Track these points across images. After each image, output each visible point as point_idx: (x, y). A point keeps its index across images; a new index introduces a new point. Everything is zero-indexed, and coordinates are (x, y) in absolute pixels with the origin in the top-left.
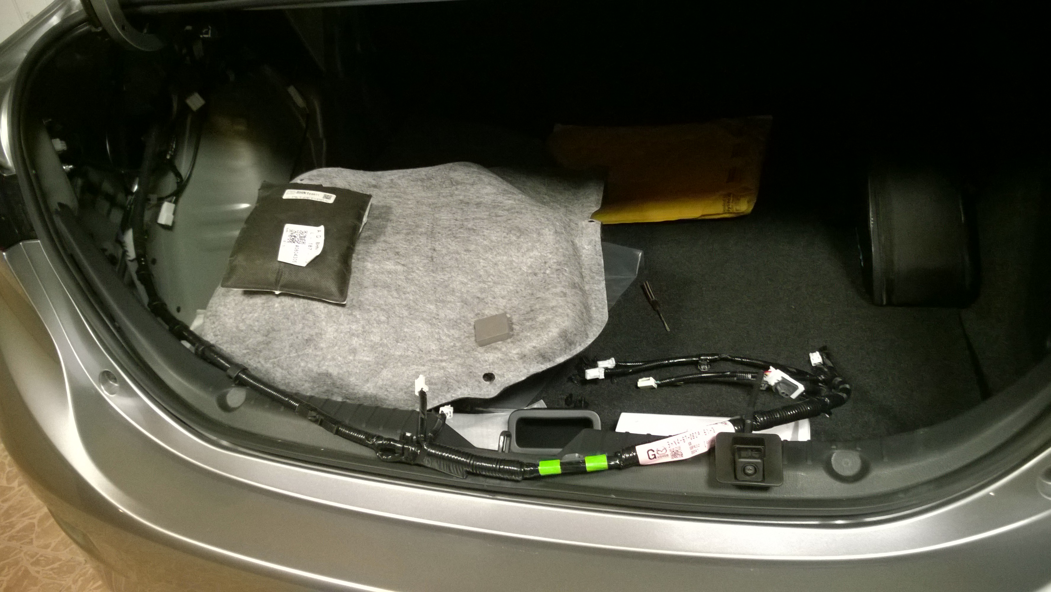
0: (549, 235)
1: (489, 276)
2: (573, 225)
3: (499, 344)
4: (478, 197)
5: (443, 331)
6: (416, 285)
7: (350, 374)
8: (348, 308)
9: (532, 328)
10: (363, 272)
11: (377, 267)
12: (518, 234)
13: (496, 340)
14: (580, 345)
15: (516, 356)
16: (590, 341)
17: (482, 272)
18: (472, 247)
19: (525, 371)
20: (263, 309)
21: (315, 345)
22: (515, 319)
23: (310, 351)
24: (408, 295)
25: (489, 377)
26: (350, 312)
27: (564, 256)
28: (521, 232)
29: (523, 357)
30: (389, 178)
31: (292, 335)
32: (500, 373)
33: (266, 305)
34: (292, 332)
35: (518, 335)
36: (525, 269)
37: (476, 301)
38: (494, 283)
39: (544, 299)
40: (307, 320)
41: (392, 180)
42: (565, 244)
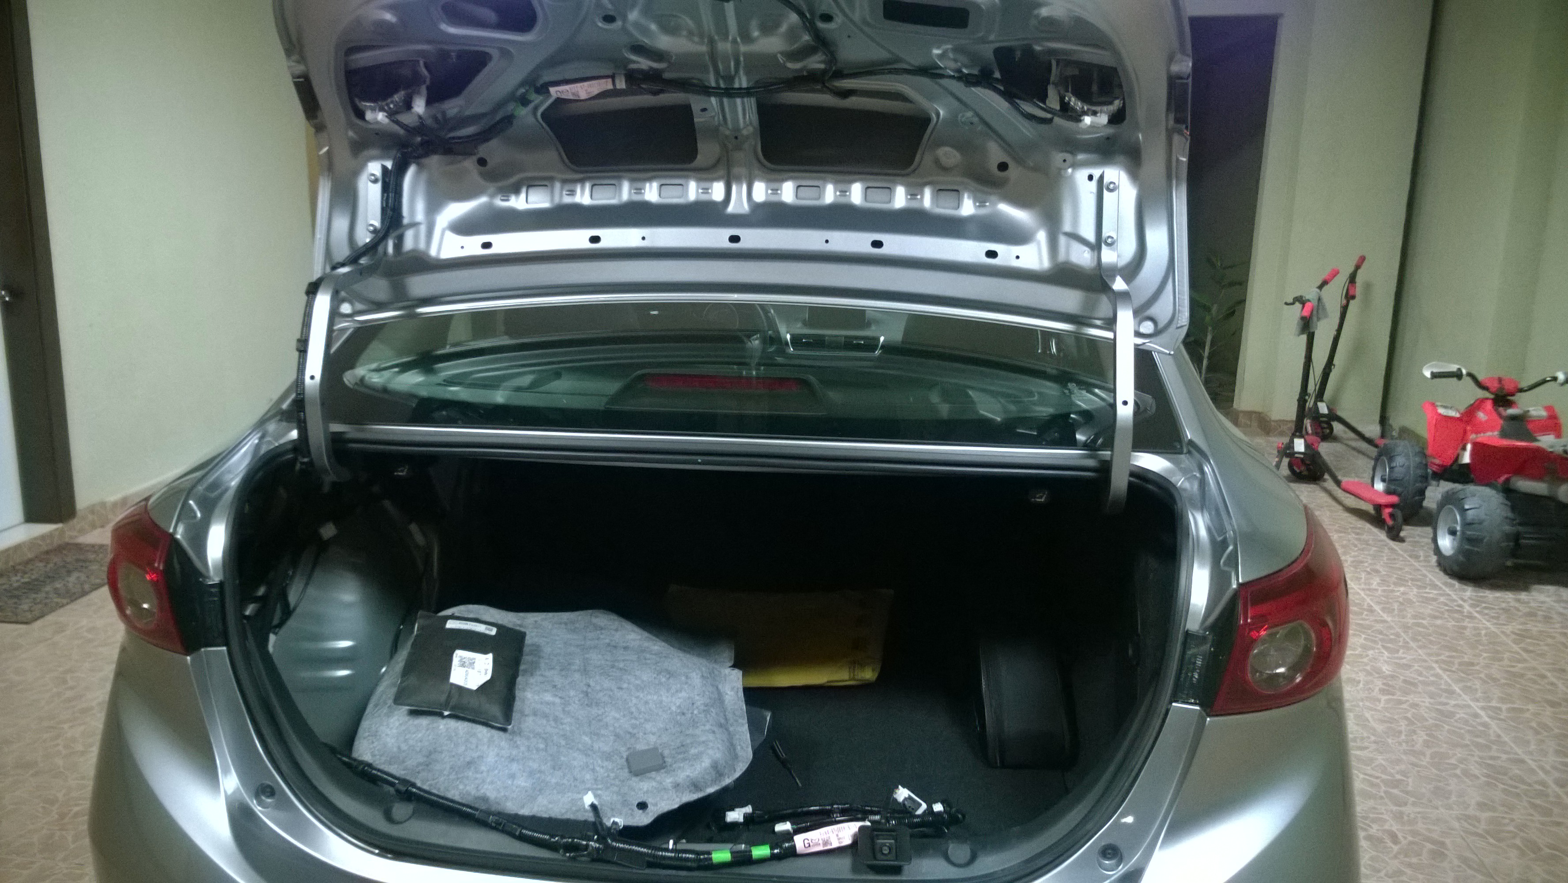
0: (696, 679)
1: (640, 713)
2: (716, 672)
3: (653, 774)
4: (624, 642)
5: (597, 762)
6: (573, 717)
7: (507, 798)
8: (510, 734)
9: (684, 760)
10: (523, 701)
11: (536, 697)
12: (668, 676)
13: (650, 770)
14: (729, 777)
15: (670, 785)
16: (737, 774)
17: (633, 709)
18: (625, 686)
19: (678, 800)
20: (427, 730)
21: (476, 768)
22: (666, 752)
23: (470, 774)
24: (564, 726)
25: (642, 806)
26: (511, 737)
27: (710, 698)
28: (671, 674)
29: (677, 786)
30: (532, 619)
31: (454, 756)
32: (653, 802)
33: (431, 726)
34: (454, 754)
35: (671, 766)
36: (674, 708)
37: (628, 736)
38: (646, 720)
39: (693, 736)
40: (471, 743)
41: (536, 622)
42: (711, 689)
